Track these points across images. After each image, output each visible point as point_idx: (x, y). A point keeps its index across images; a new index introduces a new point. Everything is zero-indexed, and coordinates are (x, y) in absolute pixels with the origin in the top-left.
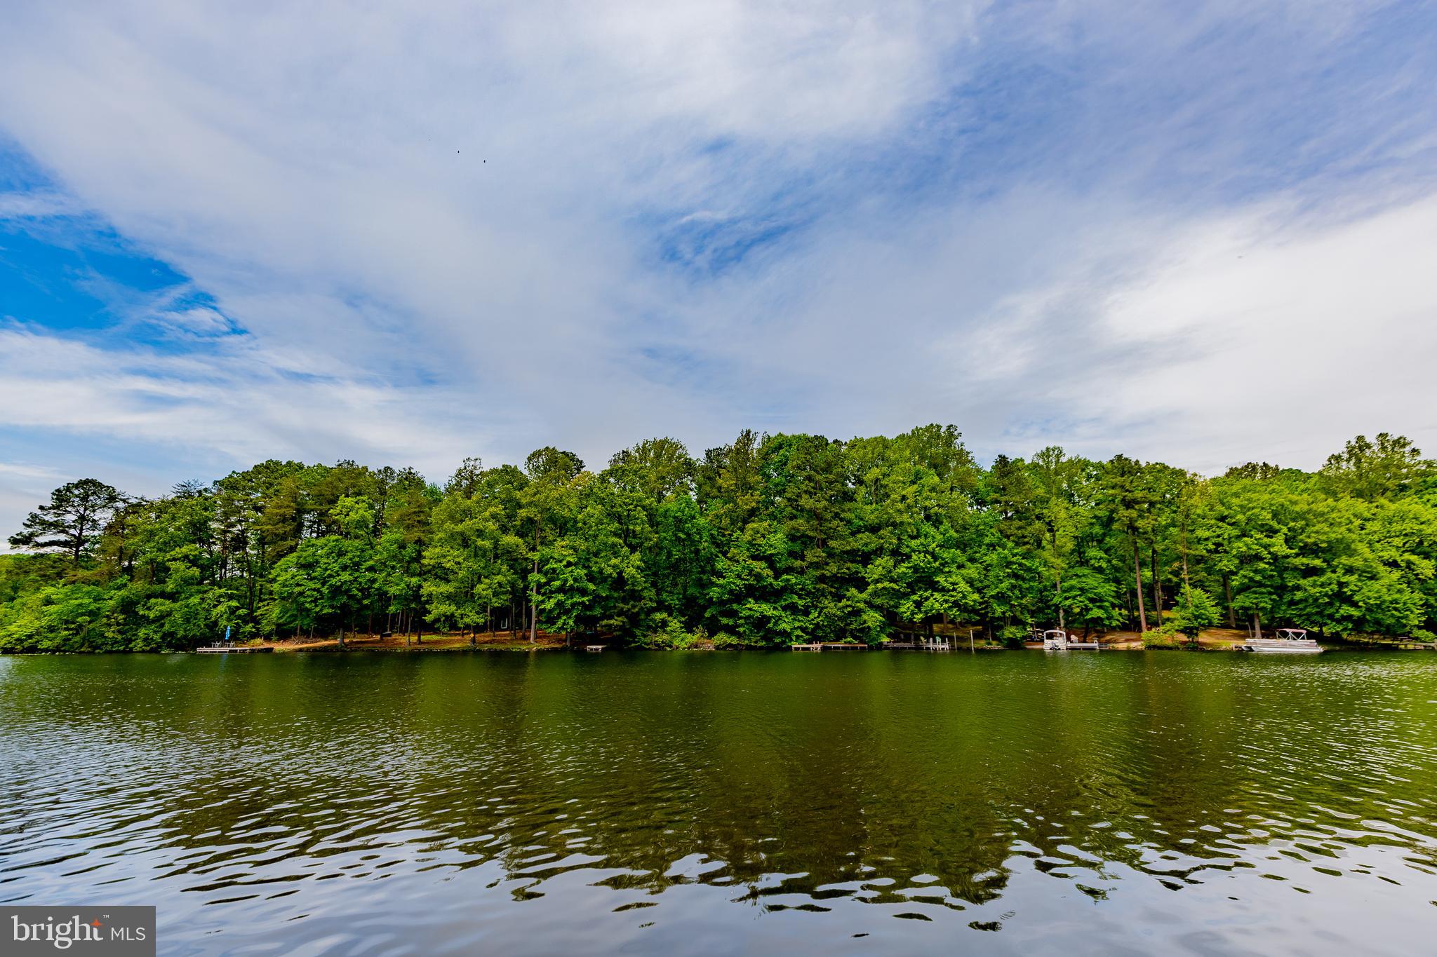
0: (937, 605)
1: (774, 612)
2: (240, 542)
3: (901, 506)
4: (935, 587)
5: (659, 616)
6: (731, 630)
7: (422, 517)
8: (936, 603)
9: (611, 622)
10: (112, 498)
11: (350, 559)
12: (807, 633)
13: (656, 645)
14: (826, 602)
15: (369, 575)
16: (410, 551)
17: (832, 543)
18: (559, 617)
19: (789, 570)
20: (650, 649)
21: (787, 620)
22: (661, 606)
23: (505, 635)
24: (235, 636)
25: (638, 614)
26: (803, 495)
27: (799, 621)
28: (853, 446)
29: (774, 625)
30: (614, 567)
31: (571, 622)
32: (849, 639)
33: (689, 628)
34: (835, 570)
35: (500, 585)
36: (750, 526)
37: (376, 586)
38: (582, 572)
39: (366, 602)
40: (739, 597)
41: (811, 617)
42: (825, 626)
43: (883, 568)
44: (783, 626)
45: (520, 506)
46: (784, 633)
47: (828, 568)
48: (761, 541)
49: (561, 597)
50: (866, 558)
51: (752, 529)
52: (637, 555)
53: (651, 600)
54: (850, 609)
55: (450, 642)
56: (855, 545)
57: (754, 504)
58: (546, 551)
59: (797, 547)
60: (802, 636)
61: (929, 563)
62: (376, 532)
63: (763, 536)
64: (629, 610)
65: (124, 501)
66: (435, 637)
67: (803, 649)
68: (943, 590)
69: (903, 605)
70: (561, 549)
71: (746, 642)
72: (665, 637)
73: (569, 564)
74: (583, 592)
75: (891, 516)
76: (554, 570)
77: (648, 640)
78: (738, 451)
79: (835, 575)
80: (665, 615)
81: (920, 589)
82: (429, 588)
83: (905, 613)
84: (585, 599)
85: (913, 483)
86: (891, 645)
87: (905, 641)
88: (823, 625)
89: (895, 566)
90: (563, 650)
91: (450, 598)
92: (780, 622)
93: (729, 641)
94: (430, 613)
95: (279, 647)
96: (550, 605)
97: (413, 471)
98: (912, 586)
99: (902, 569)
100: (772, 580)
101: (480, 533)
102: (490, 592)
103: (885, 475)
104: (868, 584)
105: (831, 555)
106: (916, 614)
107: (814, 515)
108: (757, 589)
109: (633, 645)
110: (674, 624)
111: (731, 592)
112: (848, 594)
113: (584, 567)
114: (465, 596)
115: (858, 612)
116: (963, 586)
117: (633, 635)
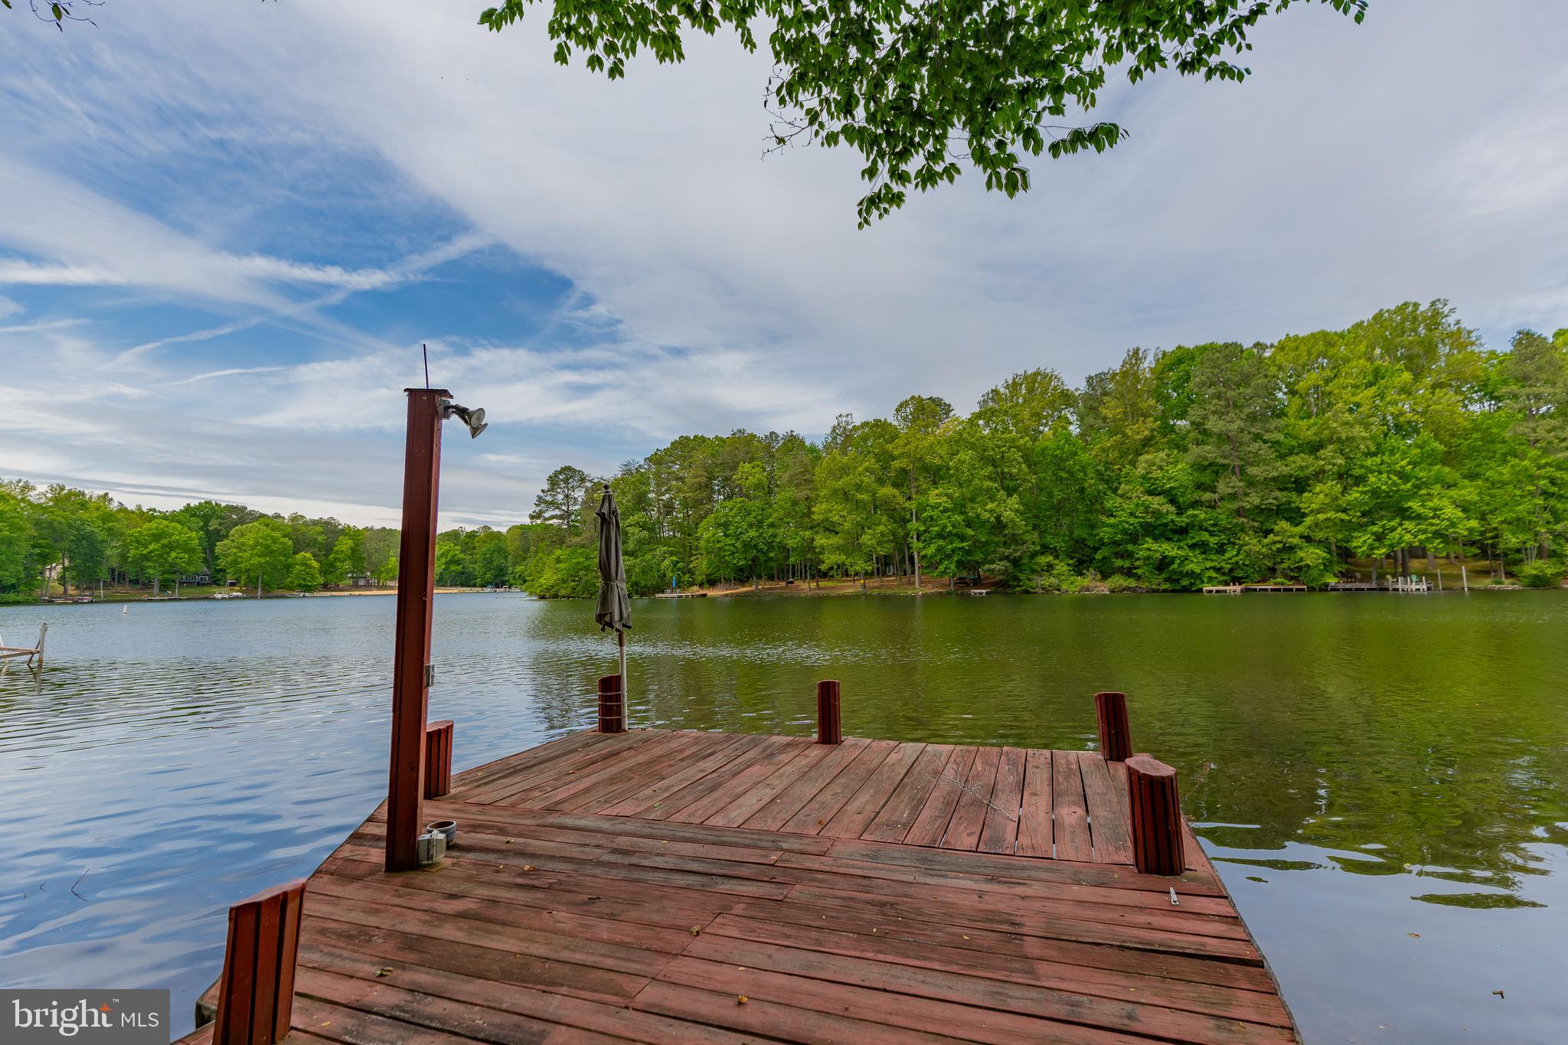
0: (1408, 537)
1: (1179, 552)
2: (669, 508)
3: (1347, 417)
4: (1404, 514)
5: (1044, 560)
6: (1129, 573)
7: (808, 476)
8: (1406, 534)
9: (993, 566)
10: (583, 480)
11: (755, 518)
12: (1224, 574)
13: (1043, 589)
14: (1247, 538)
15: (771, 531)
16: (802, 507)
17: (1252, 470)
18: (941, 562)
19: (1195, 504)
20: (1035, 593)
21: (1195, 560)
22: (1045, 549)
23: (891, 581)
24: (679, 585)
25: (1020, 558)
26: (1211, 417)
27: (1212, 560)
28: (1282, 347)
29: (1179, 566)
30: (991, 511)
31: (953, 567)
32: (1279, 580)
33: (1079, 569)
34: (1257, 501)
35: (883, 535)
36: (1142, 458)
37: (777, 540)
38: (959, 518)
39: (772, 555)
40: (1134, 538)
41: (1227, 555)
42: (1247, 566)
43: (1326, 495)
44: (1190, 567)
45: (893, 458)
46: (1192, 574)
47: (1248, 499)
48: (1158, 474)
49: (941, 542)
50: (1300, 485)
51: (1146, 462)
52: (1015, 498)
53: (1033, 543)
54: (1279, 546)
55: (844, 587)
56: (1285, 470)
57: (1146, 433)
58: (922, 499)
59: (1206, 478)
60: (1216, 578)
61: (1395, 484)
62: (770, 492)
63: (1161, 468)
64: (1011, 554)
65: (590, 481)
66: (830, 584)
67: (1217, 591)
68: (1419, 518)
69: (1356, 538)
70: (935, 496)
71: (1146, 584)
72: (1052, 580)
73: (945, 510)
74: (962, 538)
75: (1334, 431)
76: (931, 517)
77: (1033, 584)
78: (1124, 374)
79: (1258, 507)
80: (1050, 558)
81: (1382, 518)
82: (821, 541)
83: (1361, 547)
84: (964, 544)
85: (1370, 385)
86: (1341, 586)
87: (1361, 581)
88: (1243, 564)
89: (1343, 494)
90: (949, 593)
91: (839, 549)
92: (1187, 562)
93: (1125, 584)
94: (823, 563)
95: (711, 593)
96: (931, 550)
97: (794, 434)
98: (1369, 515)
99: (1355, 494)
100: (1174, 517)
101: (859, 487)
102: (874, 542)
103: (1328, 381)
104: (1304, 515)
105: (1251, 483)
106: (1377, 548)
107: (1225, 438)
108: (1155, 528)
109: (1018, 589)
110: (1061, 567)
111: (1125, 532)
112: (1277, 528)
113: (962, 513)
114: (853, 546)
115: (1291, 549)
116: (1450, 511)
117: (1017, 579)
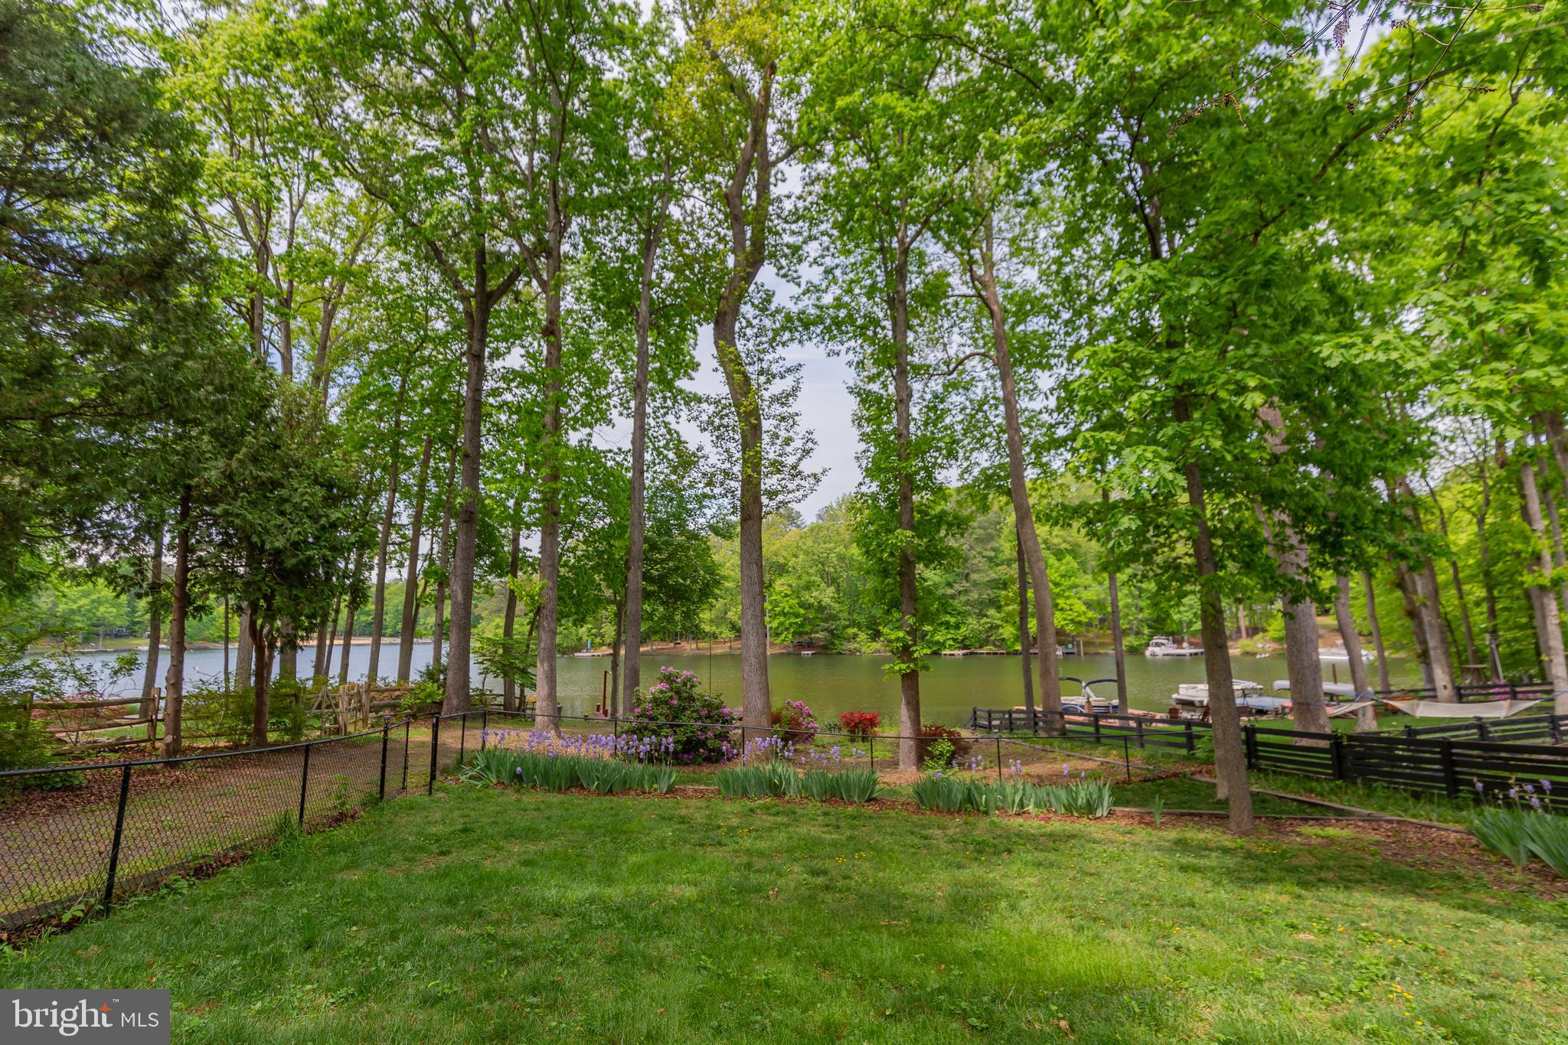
5: (851, 631)
9: (817, 635)
12: (957, 642)
13: (850, 651)
14: (972, 620)
17: (975, 576)
18: (783, 631)
20: (846, 654)
21: (941, 633)
22: (854, 624)
24: (592, 646)
25: (836, 629)
27: (952, 634)
29: (931, 637)
30: (816, 597)
31: (790, 635)
32: (990, 647)
33: (875, 638)
34: (976, 596)
38: (795, 601)
41: (961, 630)
42: (971, 638)
46: (939, 643)
47: (972, 594)
49: (782, 619)
52: (832, 589)
53: (845, 619)
54: (990, 625)
56: (994, 576)
60: (953, 645)
64: (829, 627)
66: (706, 645)
67: (954, 654)
70: (780, 585)
72: (856, 645)
73: (786, 595)
74: (797, 616)
77: (843, 647)
79: (978, 600)
80: (856, 630)
84: (799, 620)
88: (969, 636)
90: (789, 654)
91: (712, 621)
96: (775, 624)
104: (1003, 605)
105: (975, 584)
109: (834, 651)
110: (862, 636)
112: (988, 613)
113: (796, 597)
115: (998, 627)
116: (1080, 607)
117: (833, 644)
